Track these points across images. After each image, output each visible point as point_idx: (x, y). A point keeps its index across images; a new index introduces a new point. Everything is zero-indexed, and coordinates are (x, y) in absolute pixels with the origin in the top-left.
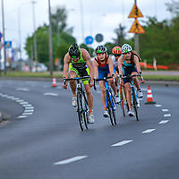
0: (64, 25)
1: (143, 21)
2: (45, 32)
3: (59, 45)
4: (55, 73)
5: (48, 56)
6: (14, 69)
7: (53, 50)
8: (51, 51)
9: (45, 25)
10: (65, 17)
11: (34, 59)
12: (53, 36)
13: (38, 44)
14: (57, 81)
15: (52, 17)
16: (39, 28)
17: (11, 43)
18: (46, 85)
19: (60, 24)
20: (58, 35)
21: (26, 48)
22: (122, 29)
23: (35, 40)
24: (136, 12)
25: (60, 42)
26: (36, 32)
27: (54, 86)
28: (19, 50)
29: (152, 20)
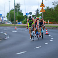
0: (19, 9)
1: (45, 8)
2: (13, 11)
3: (17, 16)
4: (16, 25)
5: (14, 19)
6: (3, 23)
7: (16, 17)
8: (15, 18)
9: (13, 9)
10: (20, 6)
11: (9, 20)
12: (16, 13)
13: (11, 15)
14: (17, 27)
15: (15, 6)
16: (11, 10)
17: (2, 15)
18: (13, 29)
19: (18, 9)
20: (17, 12)
21: (7, 17)
22: (38, 10)
23: (10, 14)
24: (42, 5)
25: (18, 15)
26: (10, 11)
27: (16, 29)
28: (5, 17)
29: (48, 8)
